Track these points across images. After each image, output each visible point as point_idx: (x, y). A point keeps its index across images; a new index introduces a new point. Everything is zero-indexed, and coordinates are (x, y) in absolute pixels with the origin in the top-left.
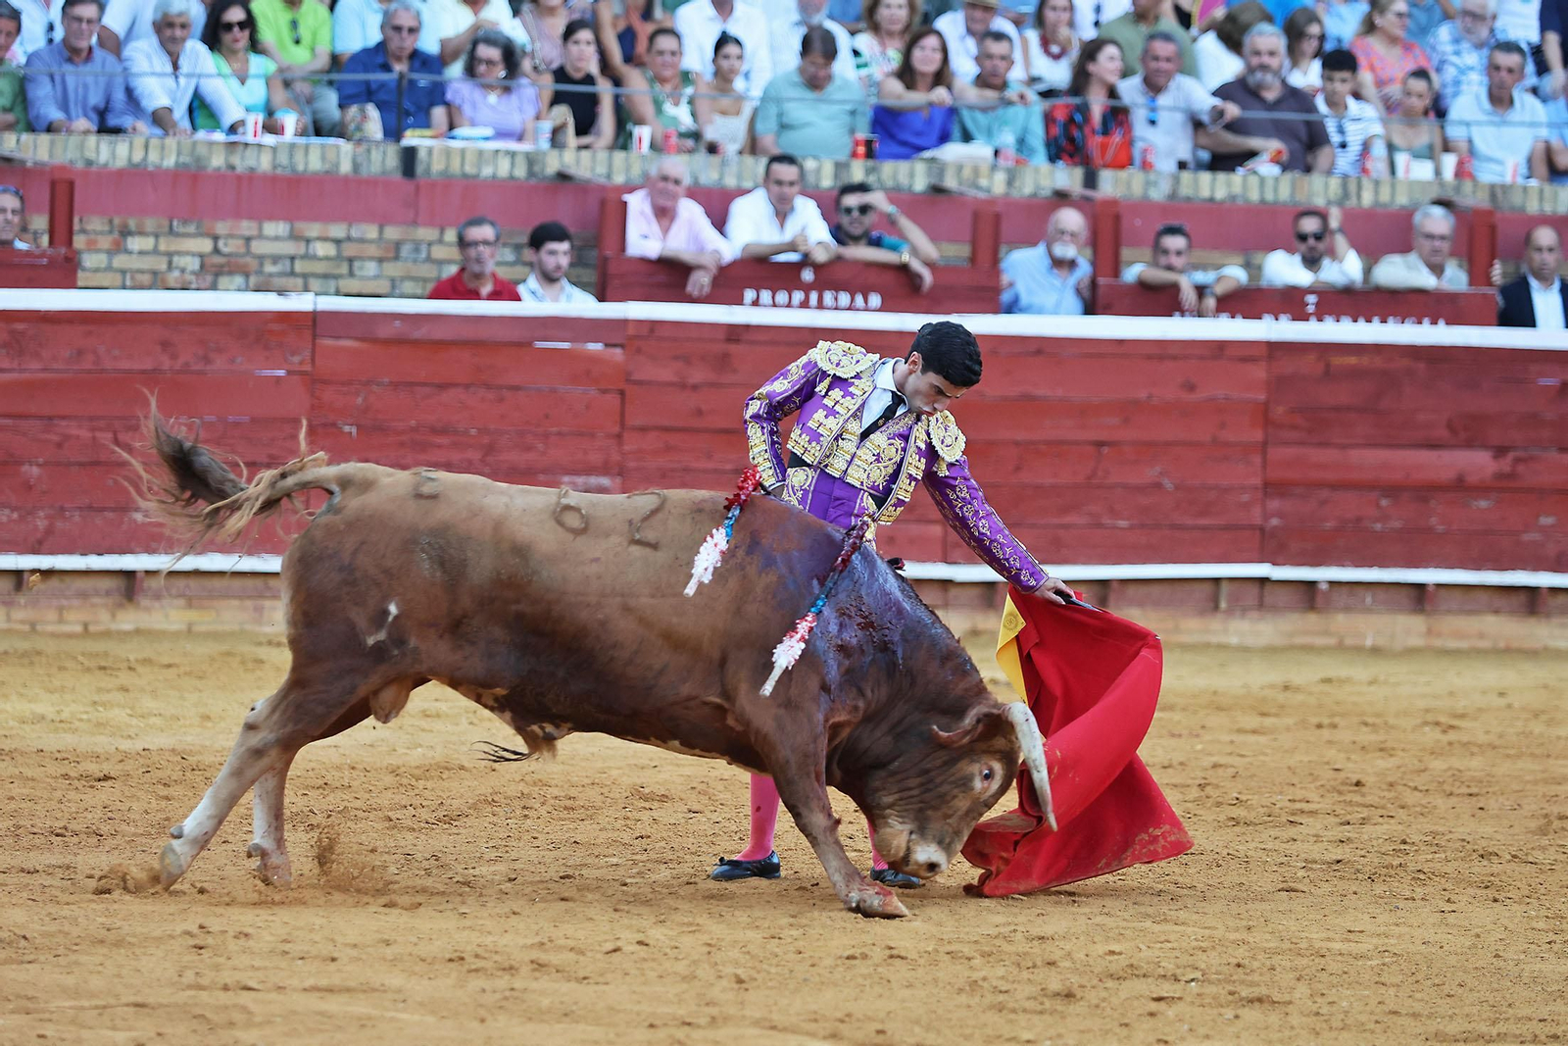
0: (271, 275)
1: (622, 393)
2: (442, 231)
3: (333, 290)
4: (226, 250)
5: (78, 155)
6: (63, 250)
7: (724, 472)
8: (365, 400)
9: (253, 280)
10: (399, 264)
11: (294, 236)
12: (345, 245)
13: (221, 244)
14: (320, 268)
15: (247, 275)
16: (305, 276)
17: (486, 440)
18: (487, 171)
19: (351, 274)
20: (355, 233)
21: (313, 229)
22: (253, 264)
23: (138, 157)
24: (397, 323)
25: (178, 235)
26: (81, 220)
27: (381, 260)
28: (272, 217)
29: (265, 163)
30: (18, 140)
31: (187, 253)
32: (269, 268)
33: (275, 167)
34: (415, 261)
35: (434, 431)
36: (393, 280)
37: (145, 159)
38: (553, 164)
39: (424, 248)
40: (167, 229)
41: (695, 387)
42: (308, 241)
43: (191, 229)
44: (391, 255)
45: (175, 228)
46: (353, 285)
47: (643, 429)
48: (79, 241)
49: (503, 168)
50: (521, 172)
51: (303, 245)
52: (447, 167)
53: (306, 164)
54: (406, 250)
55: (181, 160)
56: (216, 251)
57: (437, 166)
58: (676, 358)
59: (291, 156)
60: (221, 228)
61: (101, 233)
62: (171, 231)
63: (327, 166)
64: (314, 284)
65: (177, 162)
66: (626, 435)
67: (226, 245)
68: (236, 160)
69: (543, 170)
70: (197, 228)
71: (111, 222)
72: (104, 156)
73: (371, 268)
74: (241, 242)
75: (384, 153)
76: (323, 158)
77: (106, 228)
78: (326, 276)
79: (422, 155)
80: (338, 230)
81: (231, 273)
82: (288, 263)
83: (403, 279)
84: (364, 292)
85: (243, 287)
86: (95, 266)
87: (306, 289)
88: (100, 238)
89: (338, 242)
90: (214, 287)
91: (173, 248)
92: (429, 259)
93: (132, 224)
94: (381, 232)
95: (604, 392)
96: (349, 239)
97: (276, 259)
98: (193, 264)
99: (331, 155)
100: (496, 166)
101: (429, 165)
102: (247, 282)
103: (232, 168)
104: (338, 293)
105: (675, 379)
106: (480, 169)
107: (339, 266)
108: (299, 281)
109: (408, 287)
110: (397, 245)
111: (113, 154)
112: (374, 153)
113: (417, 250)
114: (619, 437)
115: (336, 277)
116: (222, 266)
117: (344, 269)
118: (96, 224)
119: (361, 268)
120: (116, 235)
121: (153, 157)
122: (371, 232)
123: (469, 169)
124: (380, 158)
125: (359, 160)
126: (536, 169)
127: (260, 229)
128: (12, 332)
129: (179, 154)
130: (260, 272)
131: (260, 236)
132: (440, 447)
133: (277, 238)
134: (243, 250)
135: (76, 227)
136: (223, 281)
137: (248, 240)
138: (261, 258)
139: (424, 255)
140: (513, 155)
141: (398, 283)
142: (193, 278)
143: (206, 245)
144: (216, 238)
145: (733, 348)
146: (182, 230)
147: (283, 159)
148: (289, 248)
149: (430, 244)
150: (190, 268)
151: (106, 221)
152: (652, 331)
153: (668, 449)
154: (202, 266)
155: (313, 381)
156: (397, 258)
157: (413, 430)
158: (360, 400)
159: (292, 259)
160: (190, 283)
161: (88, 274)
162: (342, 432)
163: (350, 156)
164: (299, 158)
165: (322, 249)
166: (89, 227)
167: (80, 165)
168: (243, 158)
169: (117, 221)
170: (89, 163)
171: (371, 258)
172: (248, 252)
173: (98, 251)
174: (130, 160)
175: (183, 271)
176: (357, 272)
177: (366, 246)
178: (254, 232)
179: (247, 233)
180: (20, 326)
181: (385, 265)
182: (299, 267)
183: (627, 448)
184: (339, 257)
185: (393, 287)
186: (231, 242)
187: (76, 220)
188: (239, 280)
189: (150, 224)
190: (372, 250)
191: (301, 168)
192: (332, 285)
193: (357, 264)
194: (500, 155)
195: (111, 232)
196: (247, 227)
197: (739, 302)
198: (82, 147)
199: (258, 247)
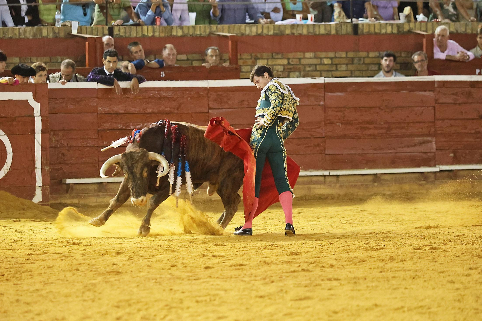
0: (308, 71)
1: (434, 107)
2: (368, 53)
3: (331, 76)
4: (292, 63)
5: (239, 32)
6: (234, 66)
7: (471, 133)
8: (344, 113)
9: (302, 73)
10: (354, 65)
11: (315, 57)
12: (334, 60)
13: (290, 61)
14: (326, 68)
15: (300, 72)
16: (320, 71)
17: (386, 126)
18: (383, 31)
19: (337, 70)
20: (337, 55)
21: (323, 55)
22: (302, 67)
23: (260, 31)
24: (354, 86)
25: (275, 58)
26: (240, 54)
27: (347, 64)
28: (308, 51)
29: (305, 32)
30: (217, 28)
31: (279, 65)
32: (308, 69)
33: (308, 33)
34: (359, 64)
35: (368, 123)
36: (351, 71)
37: (262, 32)
38: (406, 28)
39: (362, 59)
40: (271, 57)
41: (460, 104)
42: (321, 58)
43: (280, 56)
44: (350, 63)
45: (274, 57)
46: (338, 73)
47: (442, 120)
48: (240, 62)
49: (389, 30)
50: (395, 31)
51: (319, 60)
52: (369, 31)
53: (319, 31)
54: (356, 61)
55: (275, 32)
56: (289, 63)
57: (366, 30)
58: (453, 94)
59: (314, 29)
60: (290, 55)
61: (248, 59)
62: (273, 58)
63: (327, 32)
64: (324, 74)
65: (274, 33)
66: (436, 122)
67: (292, 61)
68: (294, 31)
69: (403, 30)
70: (282, 56)
71: (251, 55)
72: (248, 32)
73: (344, 67)
74: (297, 60)
75: (347, 26)
76: (325, 29)
77: (250, 57)
78: (328, 71)
79: (360, 26)
80: (331, 55)
81: (294, 71)
82: (314, 66)
83: (355, 71)
84: (342, 76)
85: (299, 75)
86: (246, 71)
87: (321, 76)
88: (247, 60)
89: (331, 58)
90: (288, 76)
91: (273, 63)
92: (364, 63)
93: (259, 55)
94: (347, 54)
95: (428, 107)
96: (336, 57)
97: (310, 65)
98: (281, 68)
99: (328, 28)
100: (386, 30)
101: (363, 30)
102: (300, 74)
103: (293, 34)
104: (332, 77)
105: (453, 102)
106: (381, 31)
107: (332, 67)
108: (319, 73)
109: (357, 73)
110: (353, 59)
111: (251, 31)
112: (343, 27)
113: (360, 60)
114: (434, 122)
115: (331, 71)
116: (291, 69)
117: (334, 68)
118: (246, 56)
119: (340, 67)
120: (253, 59)
121: (265, 31)
122: (344, 55)
123: (377, 31)
124: (346, 28)
125: (338, 29)
126: (400, 30)
127: (304, 55)
128: (218, 95)
129: (274, 30)
130: (304, 70)
131: (304, 58)
132: (370, 129)
133: (310, 58)
134: (298, 63)
135: (239, 57)
136: (292, 74)
137: (300, 59)
138: (305, 65)
139: (362, 62)
140: (392, 25)
141: (353, 72)
142: (281, 73)
143: (285, 62)
144: (288, 59)
145: (473, 90)
146: (276, 57)
147: (311, 30)
148: (315, 61)
149: (364, 58)
150: (280, 70)
151: (249, 54)
152: (444, 85)
153: (452, 126)
154: (284, 69)
155: (325, 108)
156: (352, 63)
157: (361, 123)
158: (342, 114)
159: (316, 65)
160: (280, 75)
161: (244, 74)
162: (336, 125)
163: (335, 28)
164: (317, 29)
165: (326, 61)
166: (243, 57)
167: (239, 35)
168: (297, 30)
169: (253, 55)
170: (243, 35)
171: (344, 64)
172: (300, 64)
173: (248, 65)
174: (257, 32)
175: (278, 71)
176: (339, 69)
177: (341, 59)
178: (302, 57)
179: (300, 57)
180: (220, 93)
181: (349, 66)
182: (318, 68)
183: (437, 127)
184: (332, 64)
185: (352, 73)
186: (294, 60)
187: (239, 55)
188: (297, 73)
189: (265, 55)
190: (344, 61)
191: (317, 33)
192: (330, 73)
193: (339, 66)
194: (388, 25)
195: (251, 59)
196: (299, 55)
197: (474, 73)
198: (239, 28)
199: (303, 61)
